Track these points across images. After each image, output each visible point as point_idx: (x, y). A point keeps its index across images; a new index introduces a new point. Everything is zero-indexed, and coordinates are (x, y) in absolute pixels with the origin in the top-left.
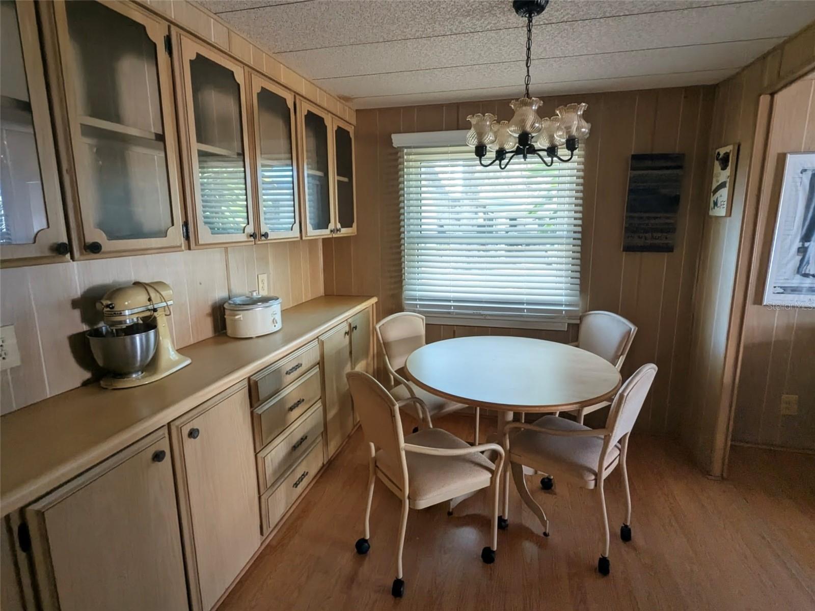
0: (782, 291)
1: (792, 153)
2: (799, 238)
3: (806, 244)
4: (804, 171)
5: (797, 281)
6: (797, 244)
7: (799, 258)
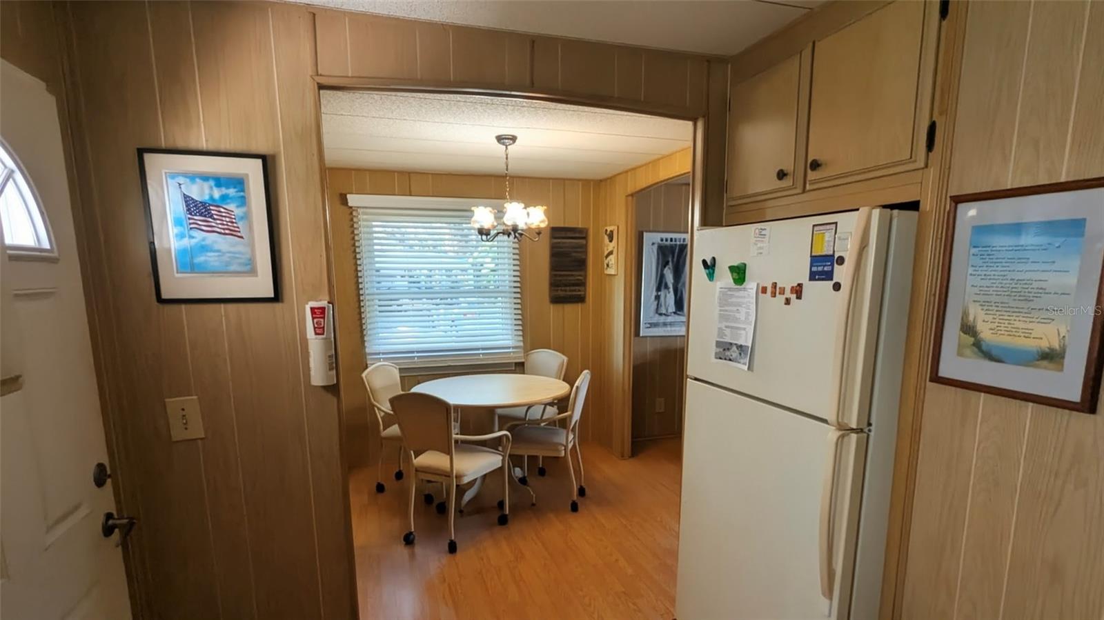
0: (649, 326)
1: (646, 231)
2: (655, 289)
3: (659, 293)
4: (653, 244)
5: (657, 319)
6: (654, 293)
7: (656, 303)
